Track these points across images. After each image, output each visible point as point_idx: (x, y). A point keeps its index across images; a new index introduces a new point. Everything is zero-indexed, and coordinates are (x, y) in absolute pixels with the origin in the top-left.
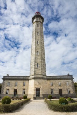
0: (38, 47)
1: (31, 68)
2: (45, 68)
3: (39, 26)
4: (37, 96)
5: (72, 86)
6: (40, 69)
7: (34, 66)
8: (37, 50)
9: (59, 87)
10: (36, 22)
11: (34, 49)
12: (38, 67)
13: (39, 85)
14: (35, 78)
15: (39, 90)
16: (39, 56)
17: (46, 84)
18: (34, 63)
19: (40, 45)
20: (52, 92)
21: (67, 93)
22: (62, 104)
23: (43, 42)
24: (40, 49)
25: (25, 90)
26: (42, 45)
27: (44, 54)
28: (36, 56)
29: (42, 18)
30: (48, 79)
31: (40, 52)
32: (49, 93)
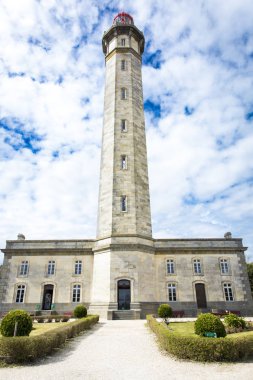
0: (125, 142)
1: (101, 211)
2: (149, 214)
3: (129, 66)
4: (122, 307)
5: (241, 275)
6: (129, 215)
7: (111, 207)
8: (123, 153)
9: (197, 278)
10: (118, 50)
11: (112, 147)
12: (124, 209)
13: (127, 270)
14: (113, 248)
15: (129, 288)
16: (126, 173)
17: (152, 268)
18: (109, 197)
19: (131, 134)
20: (172, 296)
21: (222, 299)
22: (204, 335)
23: (140, 125)
24: (132, 149)
25: (79, 286)
26: (137, 135)
27: (146, 166)
28: (119, 172)
29: (139, 37)
30: (158, 251)
31: (132, 158)
32: (162, 297)
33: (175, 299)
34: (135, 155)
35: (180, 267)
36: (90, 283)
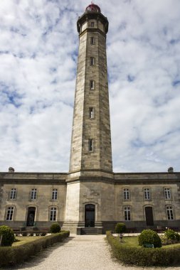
0: (92, 97)
1: (73, 151)
2: (111, 153)
3: (96, 41)
4: (88, 225)
6: (95, 154)
7: (81, 148)
8: (91, 106)
9: (147, 203)
11: (82, 101)
12: (91, 149)
13: (92, 197)
14: (82, 179)
15: (94, 210)
16: (93, 121)
17: (111, 195)
18: (80, 140)
19: (97, 92)
20: (127, 216)
21: (165, 219)
23: (104, 84)
24: (98, 104)
25: (55, 209)
26: (102, 92)
27: (109, 116)
28: (87, 121)
29: (105, 21)
30: (117, 182)
31: (98, 110)
32: (120, 217)
33: (129, 219)
34: (100, 107)
35: (133, 194)
36: (64, 206)
